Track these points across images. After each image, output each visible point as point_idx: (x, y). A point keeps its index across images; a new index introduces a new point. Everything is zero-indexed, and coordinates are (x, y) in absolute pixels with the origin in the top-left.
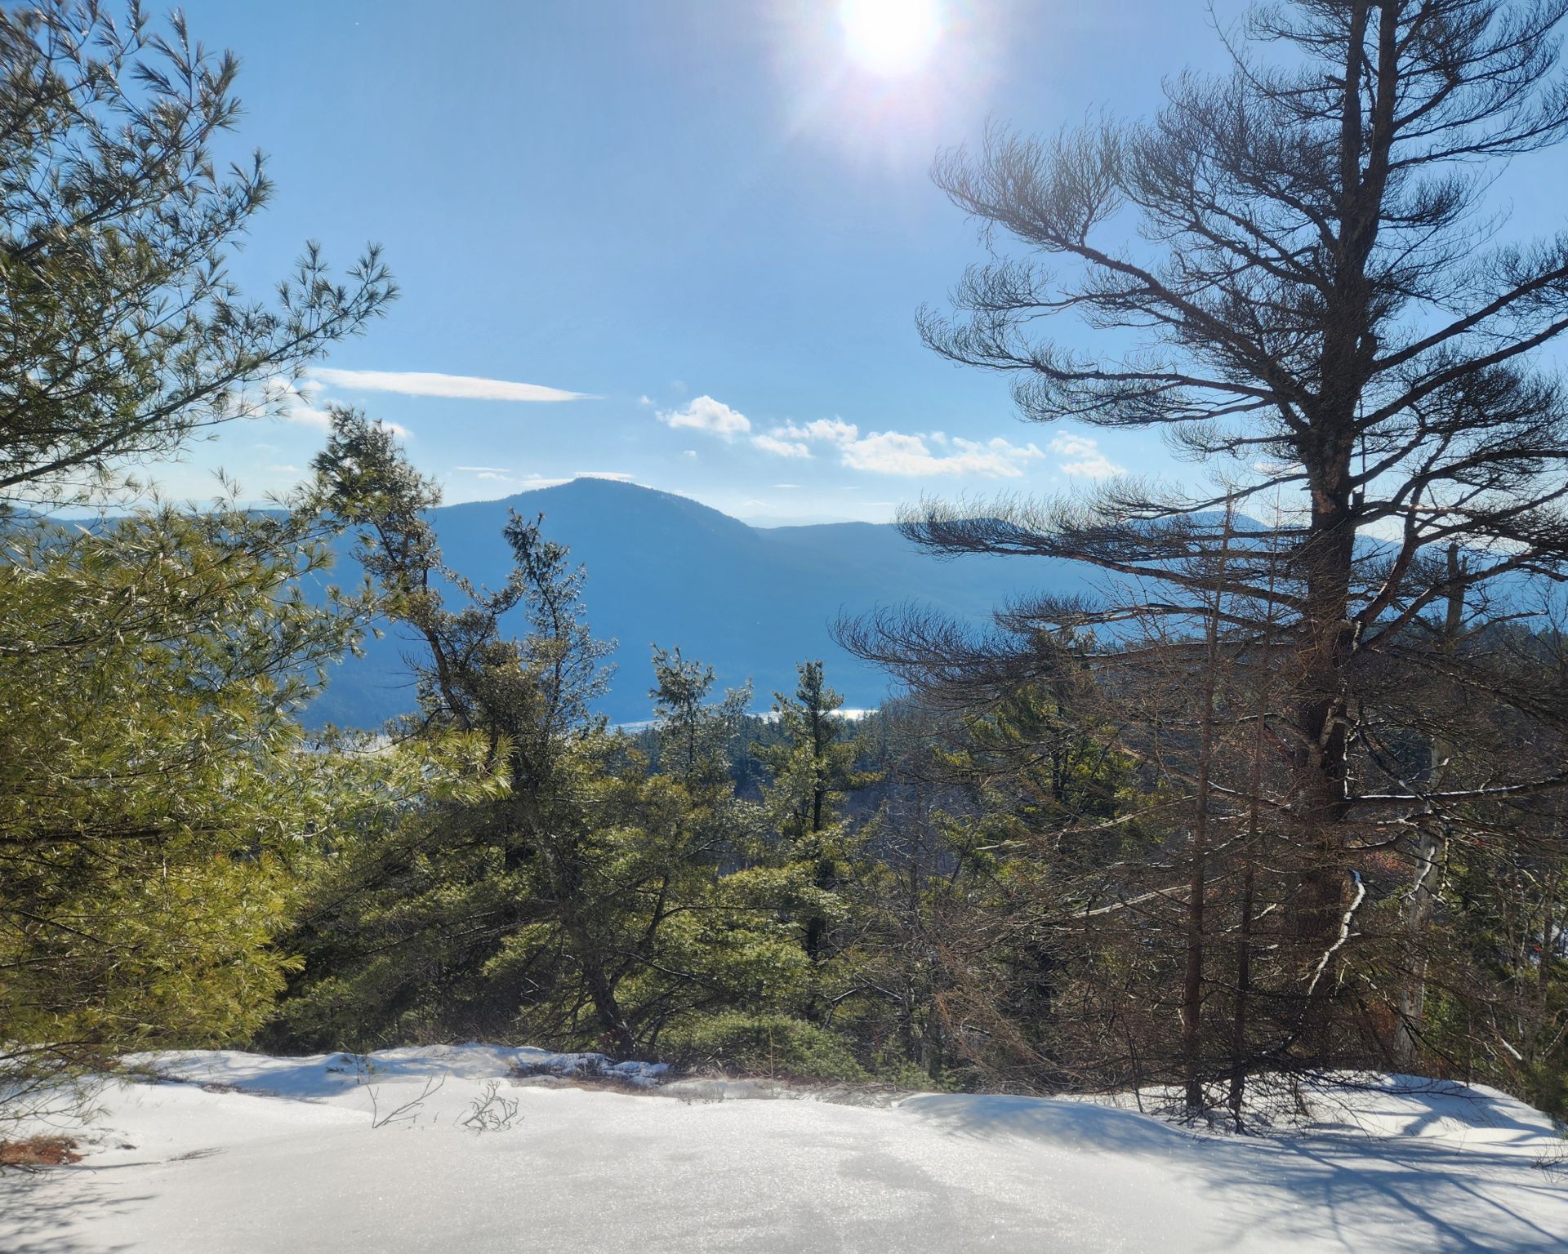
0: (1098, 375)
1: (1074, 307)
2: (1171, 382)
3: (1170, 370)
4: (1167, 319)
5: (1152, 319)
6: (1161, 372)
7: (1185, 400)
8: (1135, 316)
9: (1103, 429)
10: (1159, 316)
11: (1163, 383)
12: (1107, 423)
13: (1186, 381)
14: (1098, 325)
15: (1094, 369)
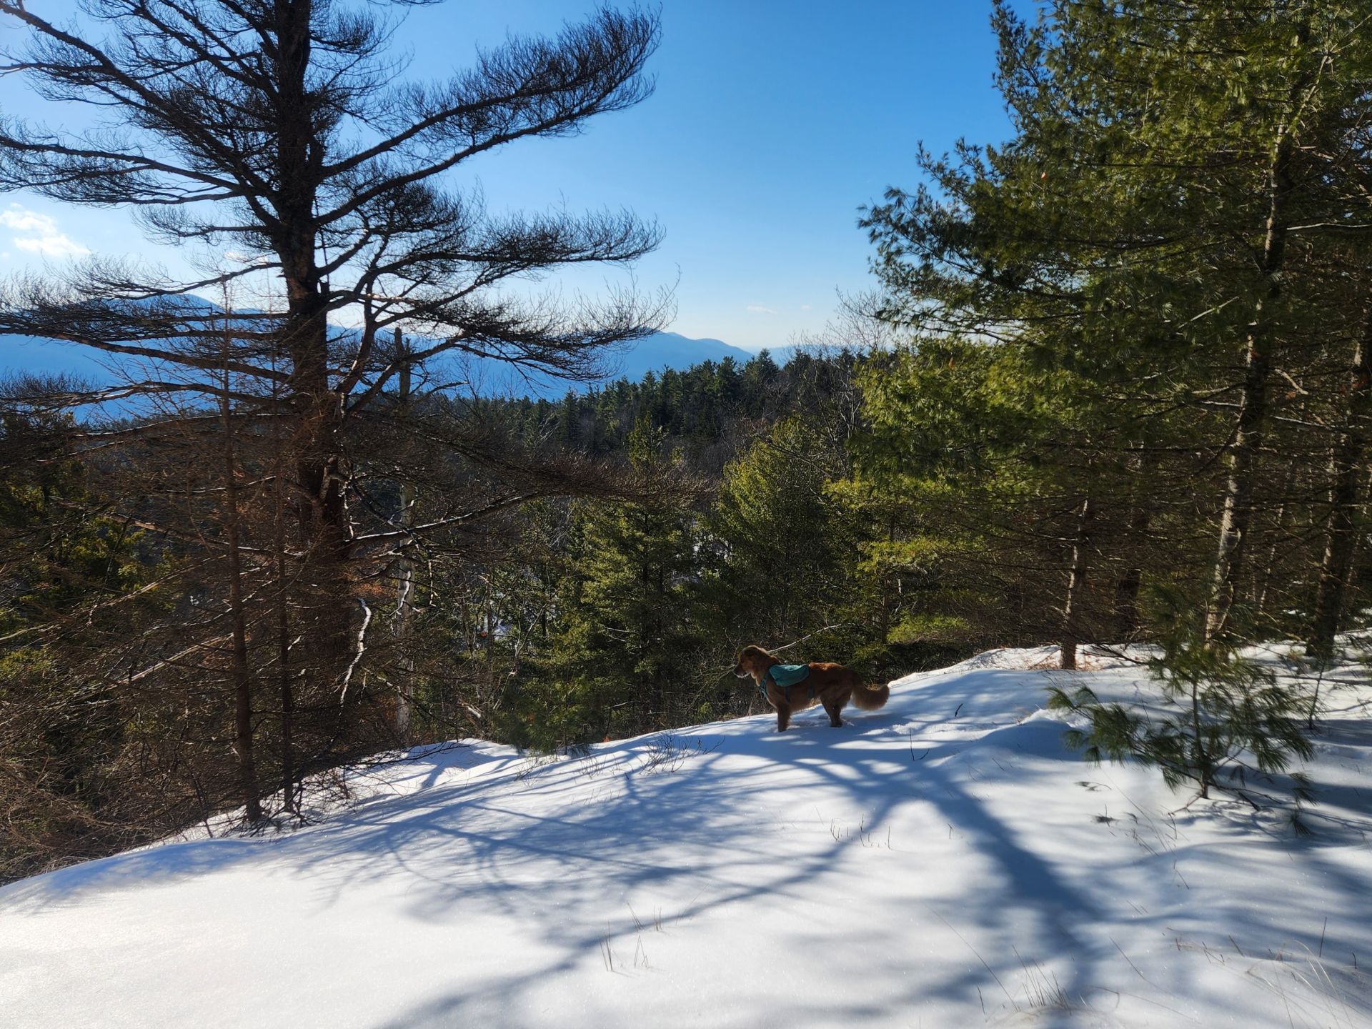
0: (58, 149)
1: (21, 73)
2: (138, 165)
3: (136, 152)
4: (126, 101)
5: (109, 98)
6: (127, 153)
7: (154, 184)
8: (90, 92)
9: (68, 204)
10: (117, 96)
11: (129, 165)
12: (71, 199)
13: (153, 165)
14: (50, 96)
15: (53, 141)
